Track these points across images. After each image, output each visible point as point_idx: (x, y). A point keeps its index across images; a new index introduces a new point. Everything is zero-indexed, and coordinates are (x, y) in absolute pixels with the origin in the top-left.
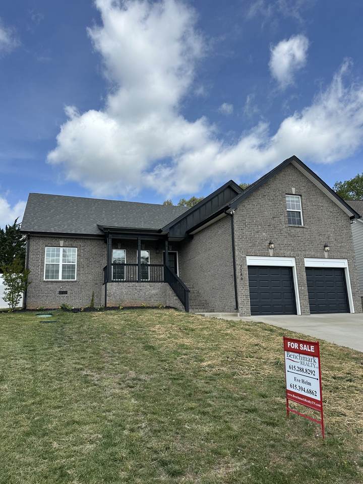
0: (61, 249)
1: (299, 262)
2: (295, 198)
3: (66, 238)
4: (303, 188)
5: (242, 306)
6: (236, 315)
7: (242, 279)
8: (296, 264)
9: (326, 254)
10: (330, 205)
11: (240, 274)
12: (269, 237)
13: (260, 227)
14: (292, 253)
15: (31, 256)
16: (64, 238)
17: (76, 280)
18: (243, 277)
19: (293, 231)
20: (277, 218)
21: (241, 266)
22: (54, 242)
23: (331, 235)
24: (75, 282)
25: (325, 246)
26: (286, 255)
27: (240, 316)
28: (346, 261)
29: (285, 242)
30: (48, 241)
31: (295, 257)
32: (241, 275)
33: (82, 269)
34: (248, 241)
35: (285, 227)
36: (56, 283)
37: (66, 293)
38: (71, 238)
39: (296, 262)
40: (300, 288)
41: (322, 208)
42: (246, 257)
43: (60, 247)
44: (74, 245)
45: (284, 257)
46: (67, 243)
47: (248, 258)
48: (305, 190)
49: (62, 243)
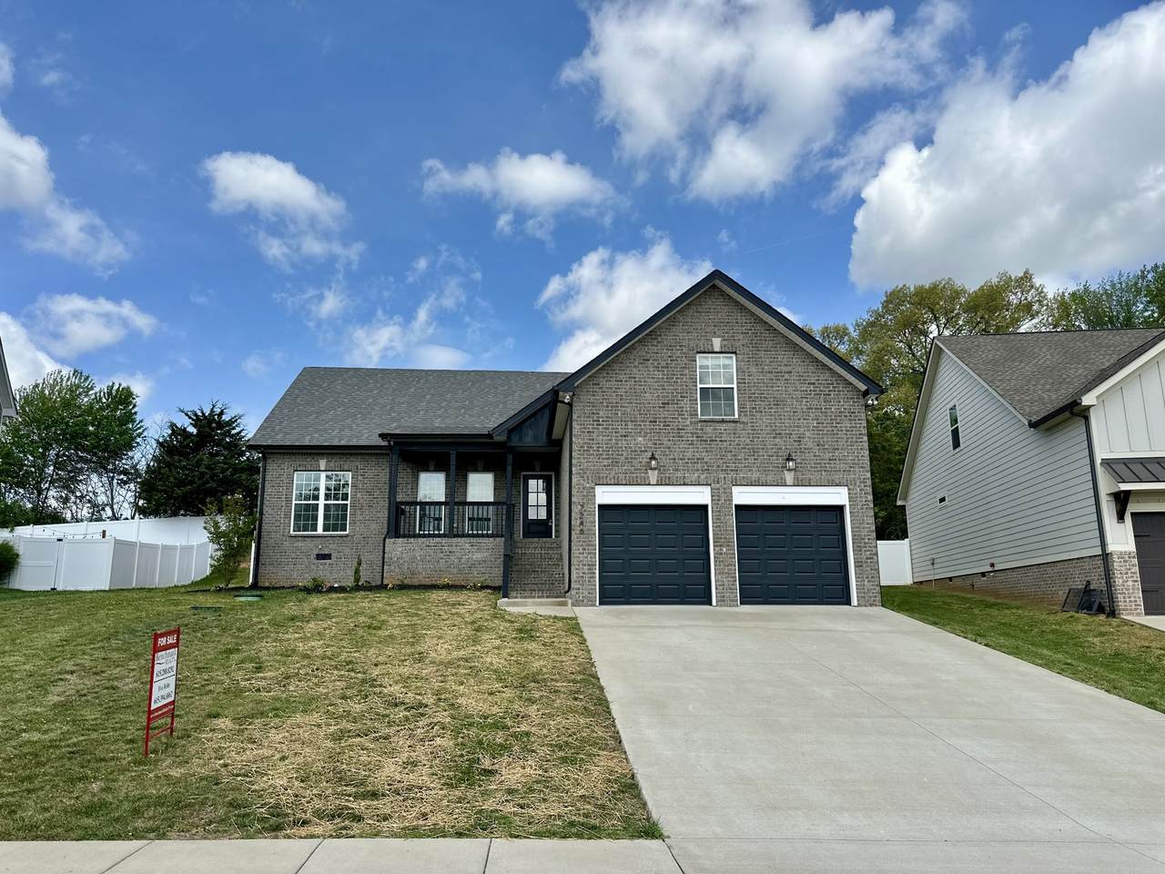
0: (323, 475)
1: (721, 495)
2: (722, 360)
3: (332, 454)
4: (741, 337)
5: (578, 586)
6: (564, 604)
7: (582, 532)
8: (712, 500)
9: (789, 477)
10: (812, 368)
11: (578, 522)
12: (650, 444)
13: (630, 425)
14: (702, 477)
15: (268, 490)
16: (328, 454)
17: (347, 532)
18: (585, 529)
19: (709, 429)
20: (672, 404)
21: (582, 506)
22: (309, 462)
23: (808, 434)
24: (347, 536)
25: (789, 459)
26: (687, 481)
27: (573, 605)
28: (844, 491)
29: (689, 455)
30: (299, 461)
31: (710, 485)
32: (582, 523)
33: (358, 512)
34: (602, 454)
35: (691, 422)
36: (310, 539)
37: (328, 557)
38: (339, 454)
39: (712, 496)
40: (717, 549)
41: (787, 376)
42: (594, 488)
43: (320, 471)
44: (346, 468)
45: (684, 484)
46: (332, 464)
47: (599, 490)
48: (745, 342)
49: (323, 464)
